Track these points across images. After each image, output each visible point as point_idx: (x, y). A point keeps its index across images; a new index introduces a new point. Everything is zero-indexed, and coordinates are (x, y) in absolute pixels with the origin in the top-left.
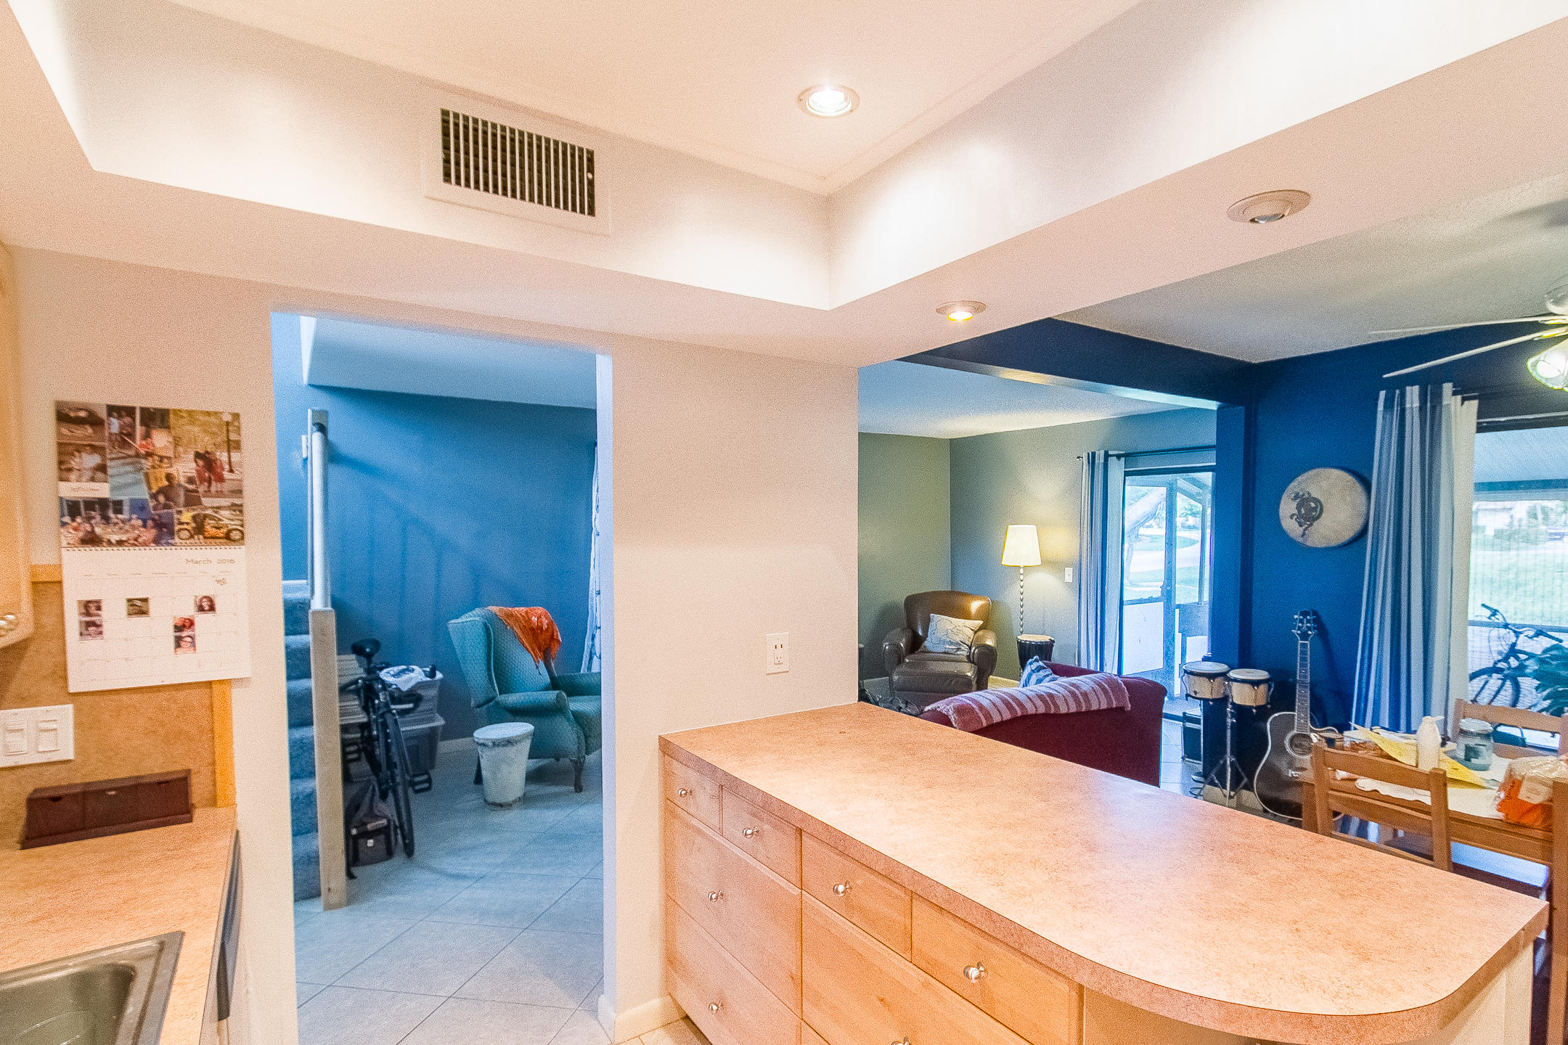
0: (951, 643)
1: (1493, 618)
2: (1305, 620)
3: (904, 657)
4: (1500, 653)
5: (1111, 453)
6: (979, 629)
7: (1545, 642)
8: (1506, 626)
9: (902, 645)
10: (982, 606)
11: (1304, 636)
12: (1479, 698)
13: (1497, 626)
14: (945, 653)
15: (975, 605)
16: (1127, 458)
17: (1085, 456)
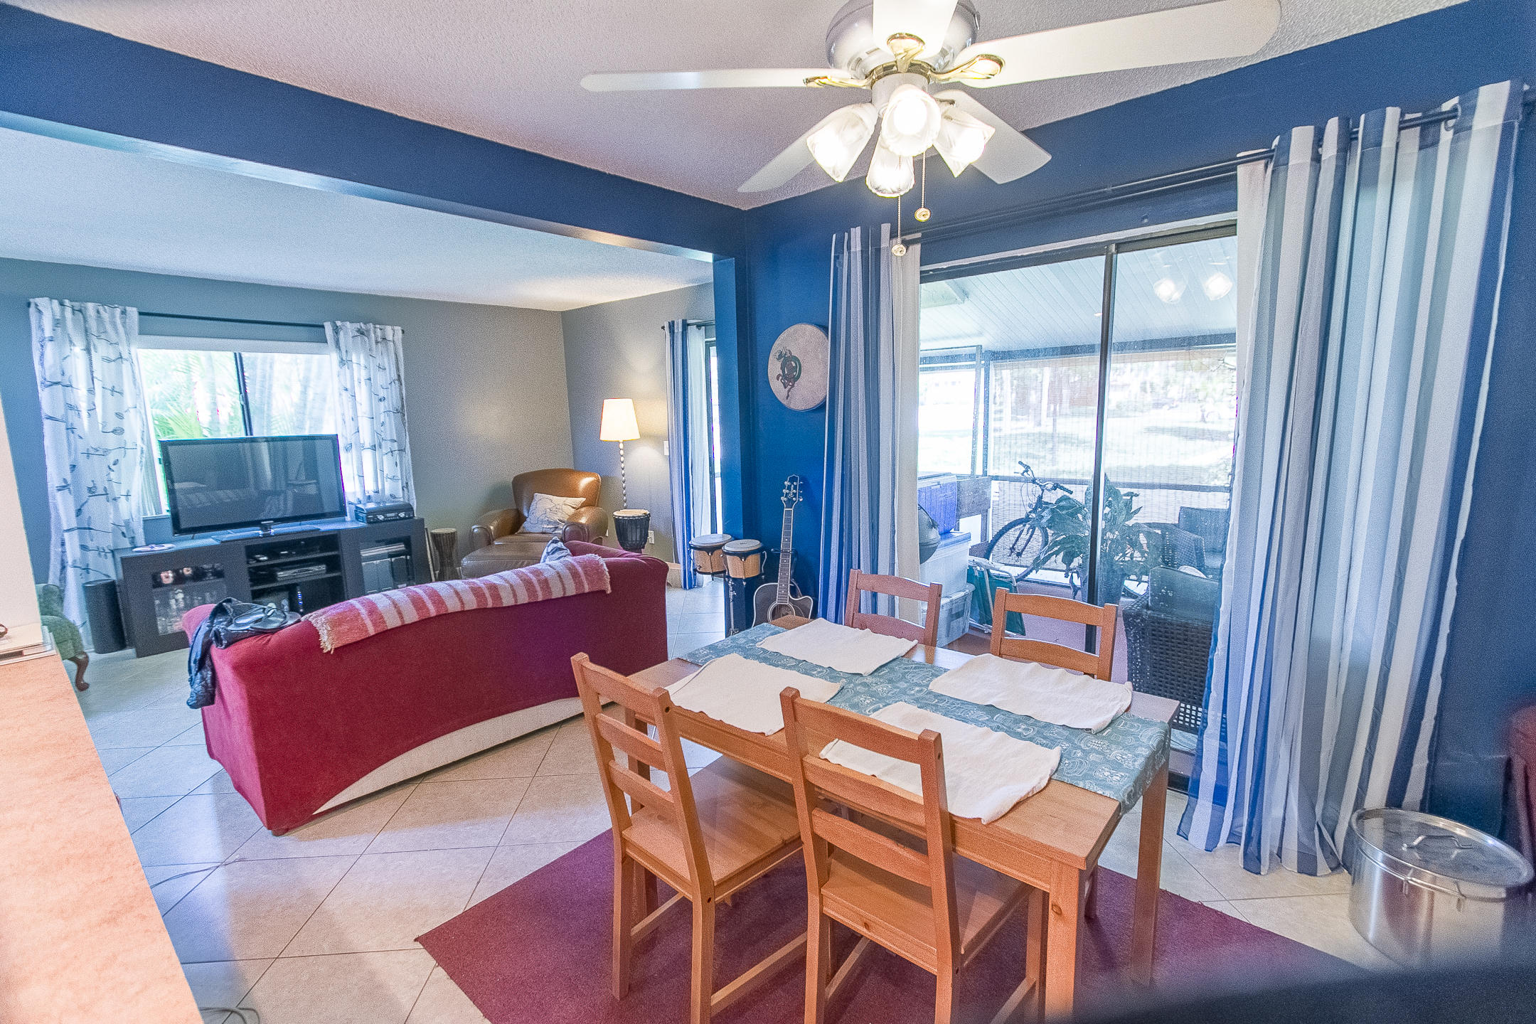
0: (549, 523)
1: (1025, 474)
2: (793, 486)
3: (494, 540)
4: (1030, 505)
5: (689, 322)
6: (581, 507)
7: (1060, 493)
8: (1034, 481)
9: (492, 528)
10: (590, 484)
11: (790, 503)
12: (1016, 546)
13: (1027, 481)
14: (543, 533)
15: (585, 482)
16: (707, 327)
17: (666, 325)
